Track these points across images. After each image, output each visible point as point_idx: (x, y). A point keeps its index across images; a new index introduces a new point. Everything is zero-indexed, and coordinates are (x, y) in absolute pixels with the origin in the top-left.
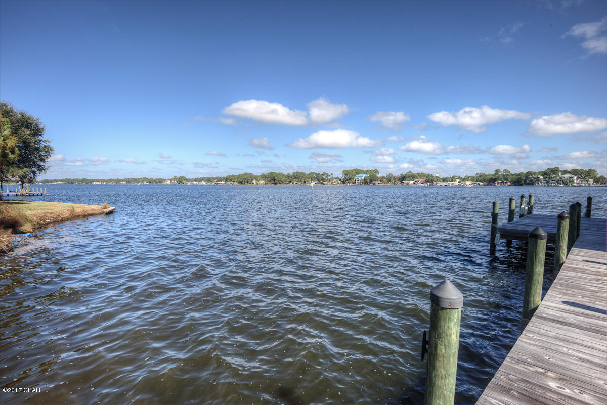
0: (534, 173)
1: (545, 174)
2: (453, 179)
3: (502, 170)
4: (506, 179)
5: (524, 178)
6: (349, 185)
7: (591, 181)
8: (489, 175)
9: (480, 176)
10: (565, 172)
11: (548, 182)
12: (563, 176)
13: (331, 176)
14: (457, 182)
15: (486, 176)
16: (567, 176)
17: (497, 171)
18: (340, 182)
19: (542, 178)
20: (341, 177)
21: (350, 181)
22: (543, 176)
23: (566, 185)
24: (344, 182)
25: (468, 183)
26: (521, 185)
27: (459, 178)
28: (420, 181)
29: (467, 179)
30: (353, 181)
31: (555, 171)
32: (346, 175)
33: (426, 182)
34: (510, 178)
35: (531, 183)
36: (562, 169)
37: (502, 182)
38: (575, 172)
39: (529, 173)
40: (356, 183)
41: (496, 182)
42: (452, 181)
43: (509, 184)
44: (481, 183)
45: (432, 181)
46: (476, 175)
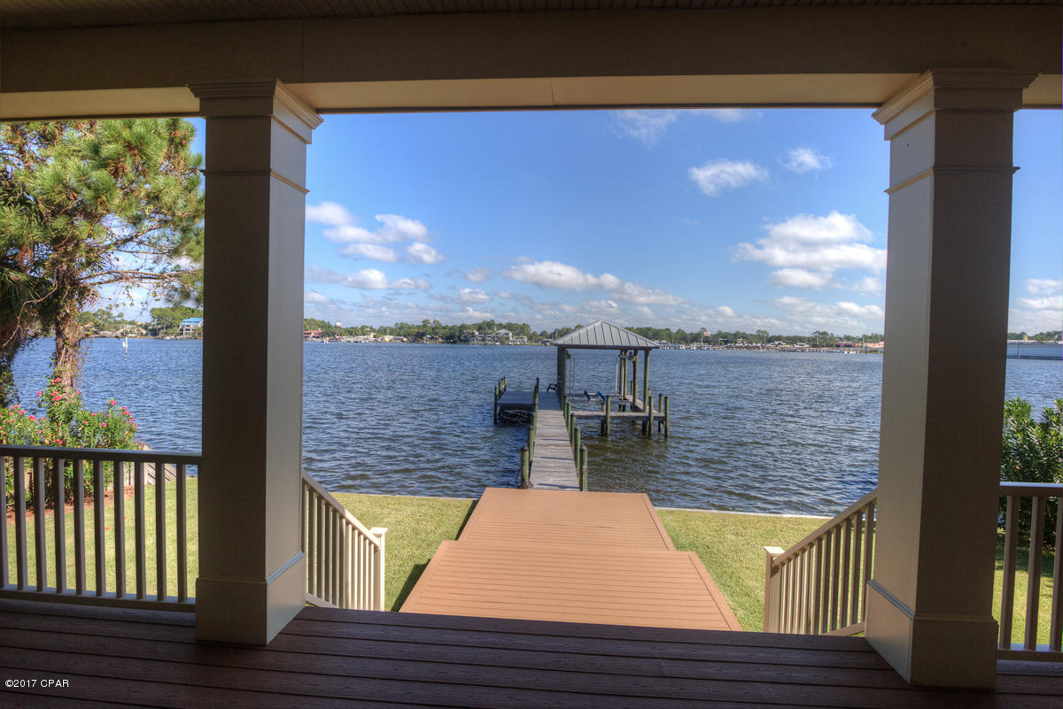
0: (469, 327)
1: (480, 328)
2: (363, 331)
3: (431, 321)
4: (437, 334)
5: (457, 334)
6: (168, 338)
7: (526, 338)
8: (413, 327)
9: (401, 328)
10: (501, 326)
11: (484, 340)
12: (499, 331)
13: (118, 319)
14: (372, 336)
15: (409, 327)
16: (503, 331)
17: (425, 322)
18: (144, 332)
19: (477, 333)
20: (146, 318)
21: (170, 331)
22: (478, 331)
23: (502, 343)
24: (154, 333)
25: (387, 338)
26: (454, 342)
27: (372, 330)
28: (312, 334)
29: (383, 331)
30: (178, 331)
31: (490, 325)
32: (159, 317)
33: (322, 335)
34: (441, 332)
35: (466, 341)
36: (497, 322)
37: (432, 338)
38: (510, 327)
39: (463, 327)
40: (184, 336)
41: (425, 338)
42: (364, 335)
43: (440, 340)
44: (405, 339)
45: (333, 334)
46: (396, 325)
